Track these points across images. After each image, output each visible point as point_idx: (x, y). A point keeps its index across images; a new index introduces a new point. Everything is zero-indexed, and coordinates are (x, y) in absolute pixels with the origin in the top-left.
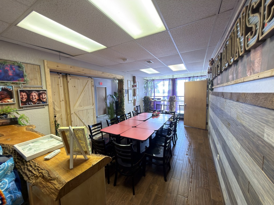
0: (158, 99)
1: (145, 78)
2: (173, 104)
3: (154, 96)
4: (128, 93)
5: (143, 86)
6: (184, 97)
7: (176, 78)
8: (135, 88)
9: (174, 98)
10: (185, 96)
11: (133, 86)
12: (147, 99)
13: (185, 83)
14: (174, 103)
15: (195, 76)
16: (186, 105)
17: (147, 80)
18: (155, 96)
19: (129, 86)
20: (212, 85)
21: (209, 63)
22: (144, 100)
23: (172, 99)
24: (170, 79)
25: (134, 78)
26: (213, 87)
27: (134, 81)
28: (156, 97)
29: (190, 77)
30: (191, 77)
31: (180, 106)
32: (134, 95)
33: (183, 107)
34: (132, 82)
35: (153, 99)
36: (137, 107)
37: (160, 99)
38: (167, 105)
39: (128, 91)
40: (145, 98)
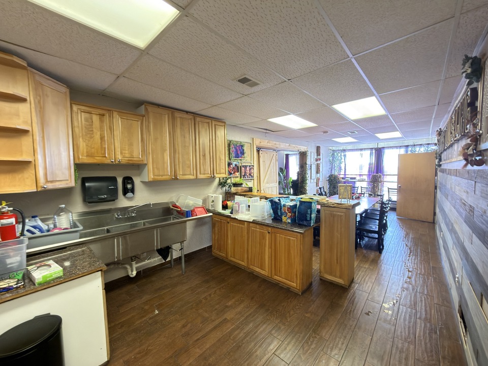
0: (351, 178)
1: (331, 148)
2: (378, 185)
3: (345, 175)
4: (311, 169)
5: (328, 159)
6: (397, 176)
7: (384, 148)
8: (319, 162)
9: (380, 177)
10: (399, 175)
11: (317, 160)
12: (334, 178)
13: (399, 155)
14: (380, 184)
15: (416, 144)
16: (400, 187)
17: (333, 150)
18: (347, 173)
19: (312, 160)
20: (440, 160)
21: (436, 133)
22: (329, 180)
23: (376, 179)
24: (373, 148)
25: (318, 148)
26: (441, 163)
27: (318, 153)
28: (347, 176)
29: (407, 146)
30: (409, 146)
31: (389, 189)
32: (318, 172)
33: (396, 190)
34: (316, 154)
35: (343, 178)
36: (320, 188)
37: (355, 178)
38: (367, 188)
39: (311, 167)
40: (331, 176)
